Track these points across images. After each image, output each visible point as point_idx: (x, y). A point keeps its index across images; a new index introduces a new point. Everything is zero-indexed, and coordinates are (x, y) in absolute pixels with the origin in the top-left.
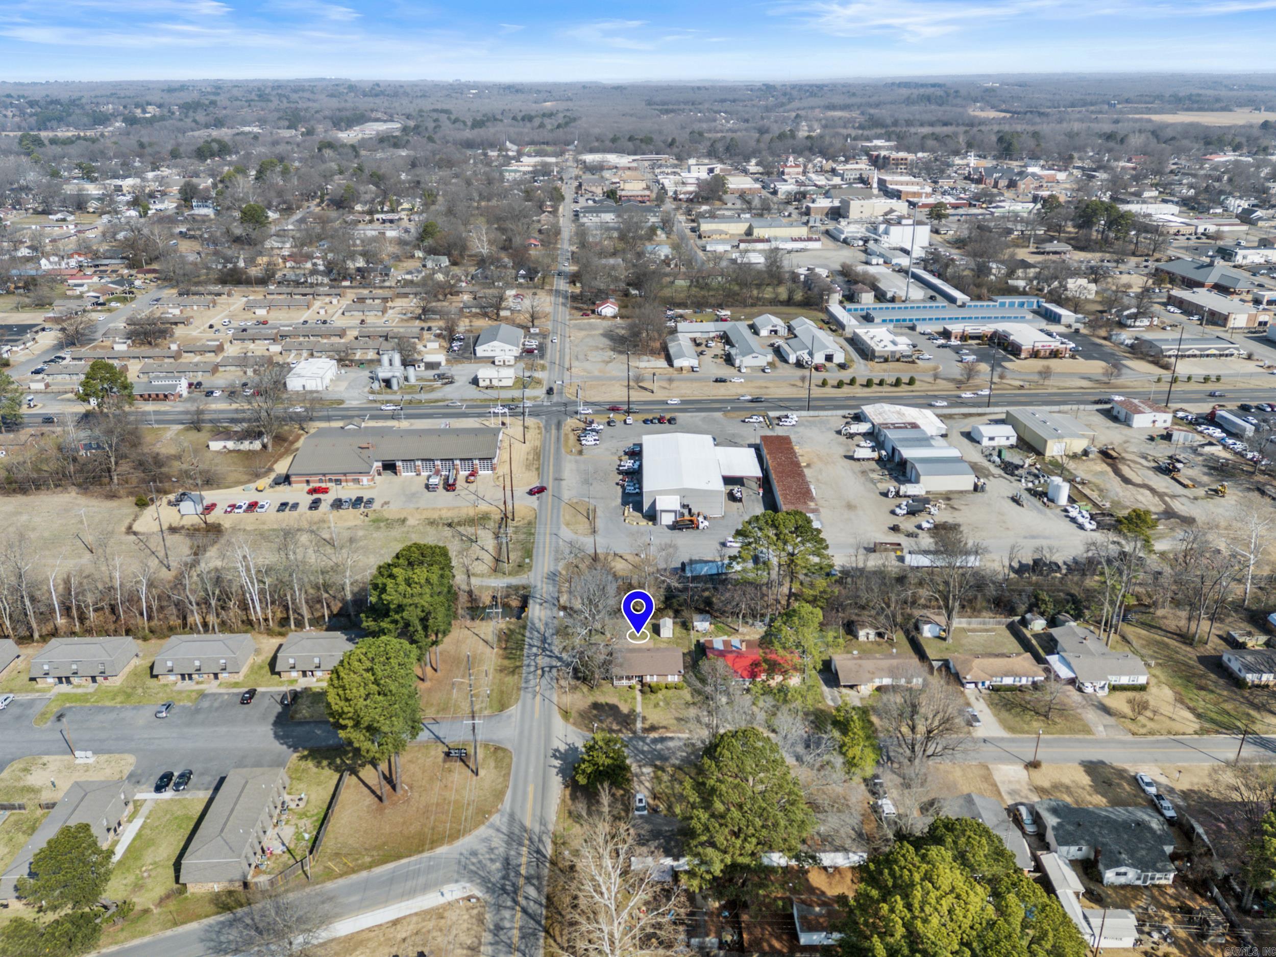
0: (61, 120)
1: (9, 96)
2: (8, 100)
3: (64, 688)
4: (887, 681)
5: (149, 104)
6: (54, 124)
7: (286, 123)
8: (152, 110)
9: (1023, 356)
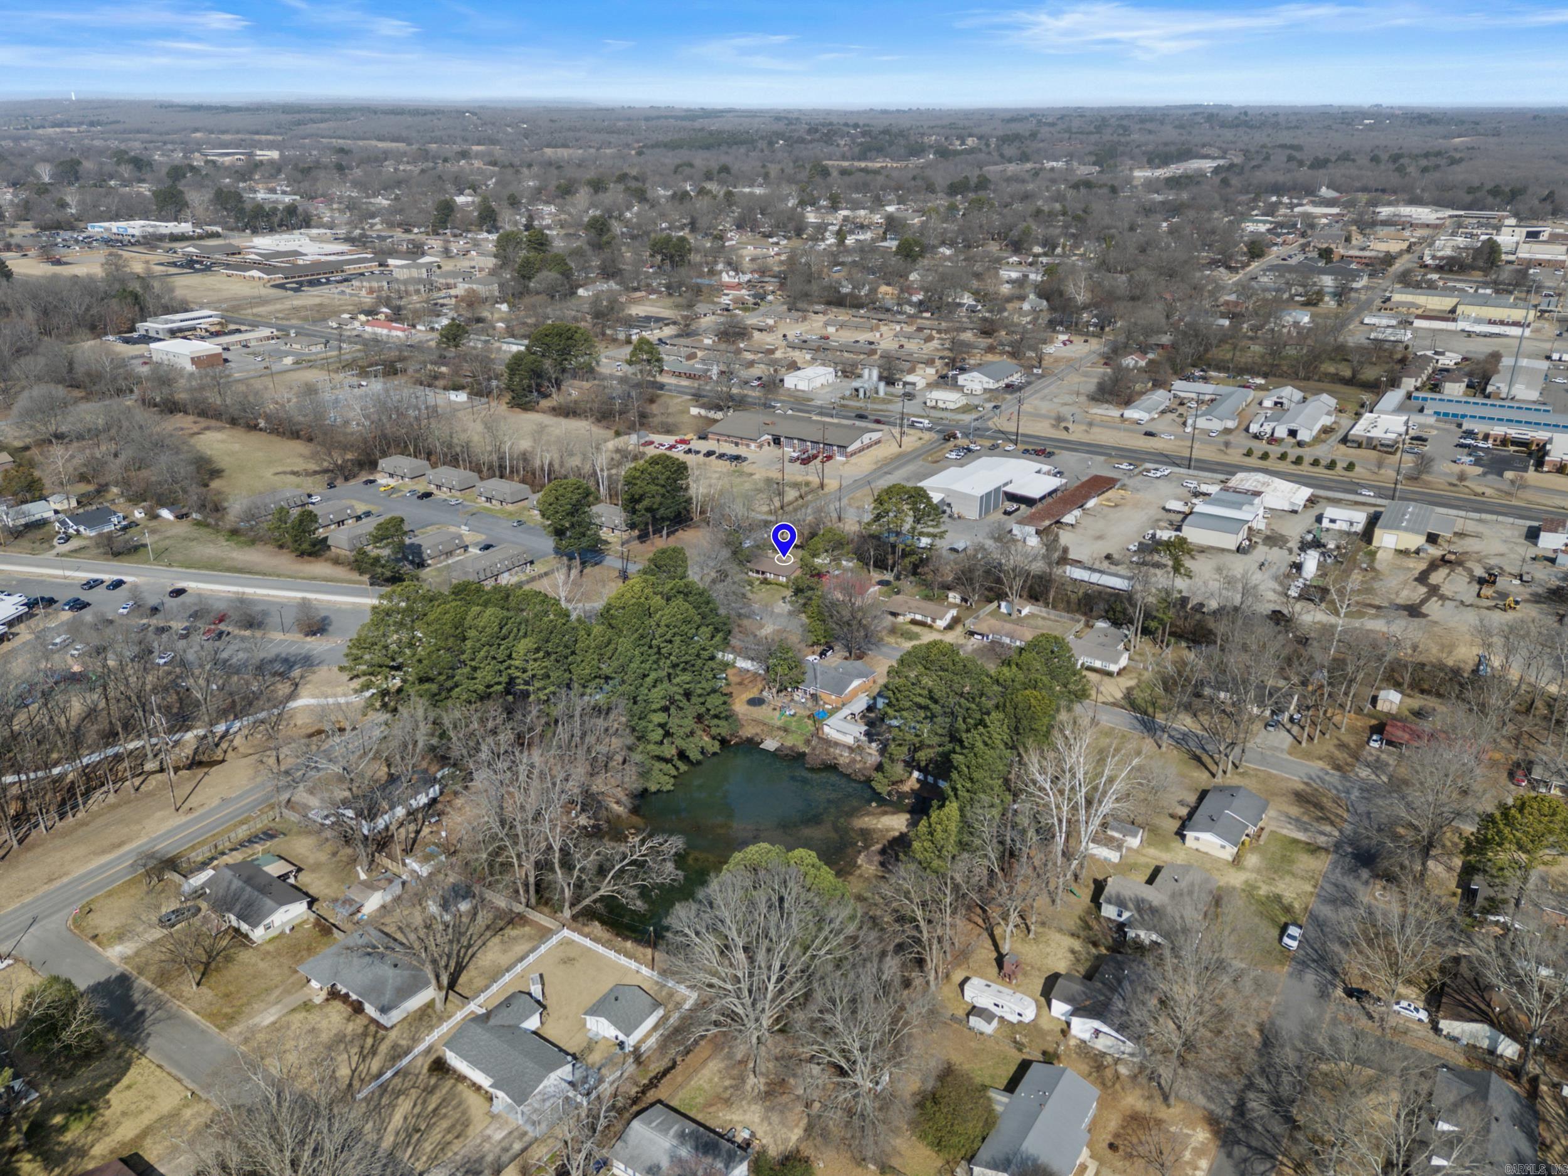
0: (880, 151)
1: (846, 125)
2: (846, 129)
3: (488, 505)
4: (919, 617)
5: (970, 135)
6: (874, 153)
7: (1093, 158)
8: (971, 142)
9: (1545, 469)
